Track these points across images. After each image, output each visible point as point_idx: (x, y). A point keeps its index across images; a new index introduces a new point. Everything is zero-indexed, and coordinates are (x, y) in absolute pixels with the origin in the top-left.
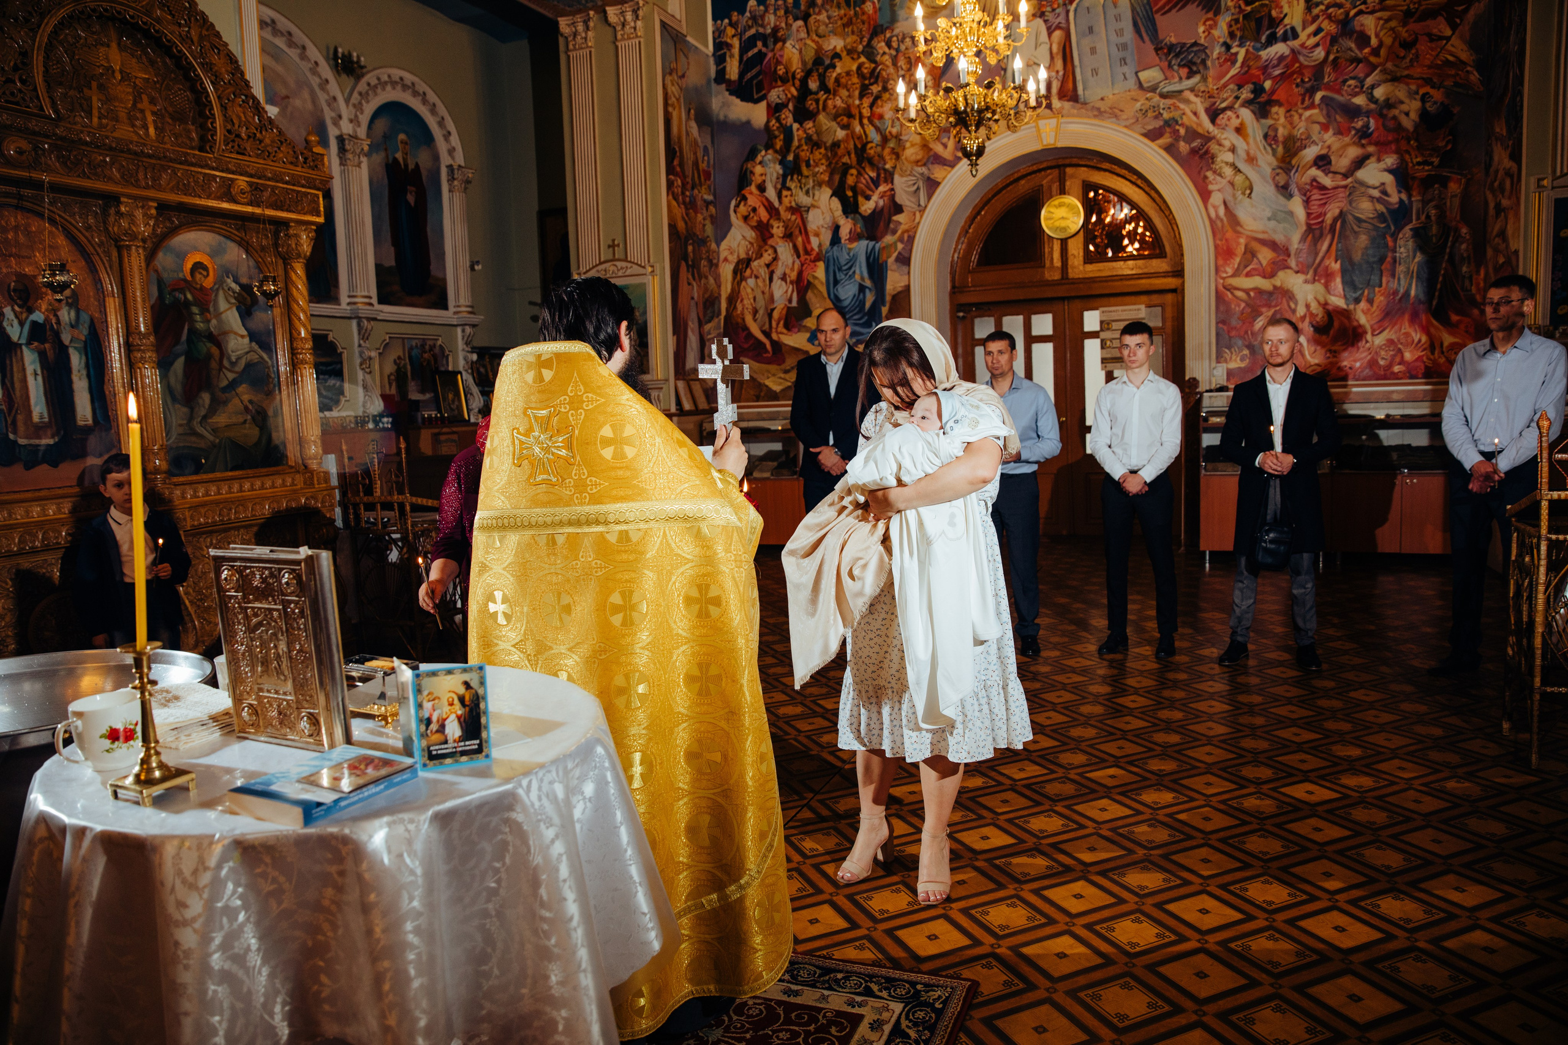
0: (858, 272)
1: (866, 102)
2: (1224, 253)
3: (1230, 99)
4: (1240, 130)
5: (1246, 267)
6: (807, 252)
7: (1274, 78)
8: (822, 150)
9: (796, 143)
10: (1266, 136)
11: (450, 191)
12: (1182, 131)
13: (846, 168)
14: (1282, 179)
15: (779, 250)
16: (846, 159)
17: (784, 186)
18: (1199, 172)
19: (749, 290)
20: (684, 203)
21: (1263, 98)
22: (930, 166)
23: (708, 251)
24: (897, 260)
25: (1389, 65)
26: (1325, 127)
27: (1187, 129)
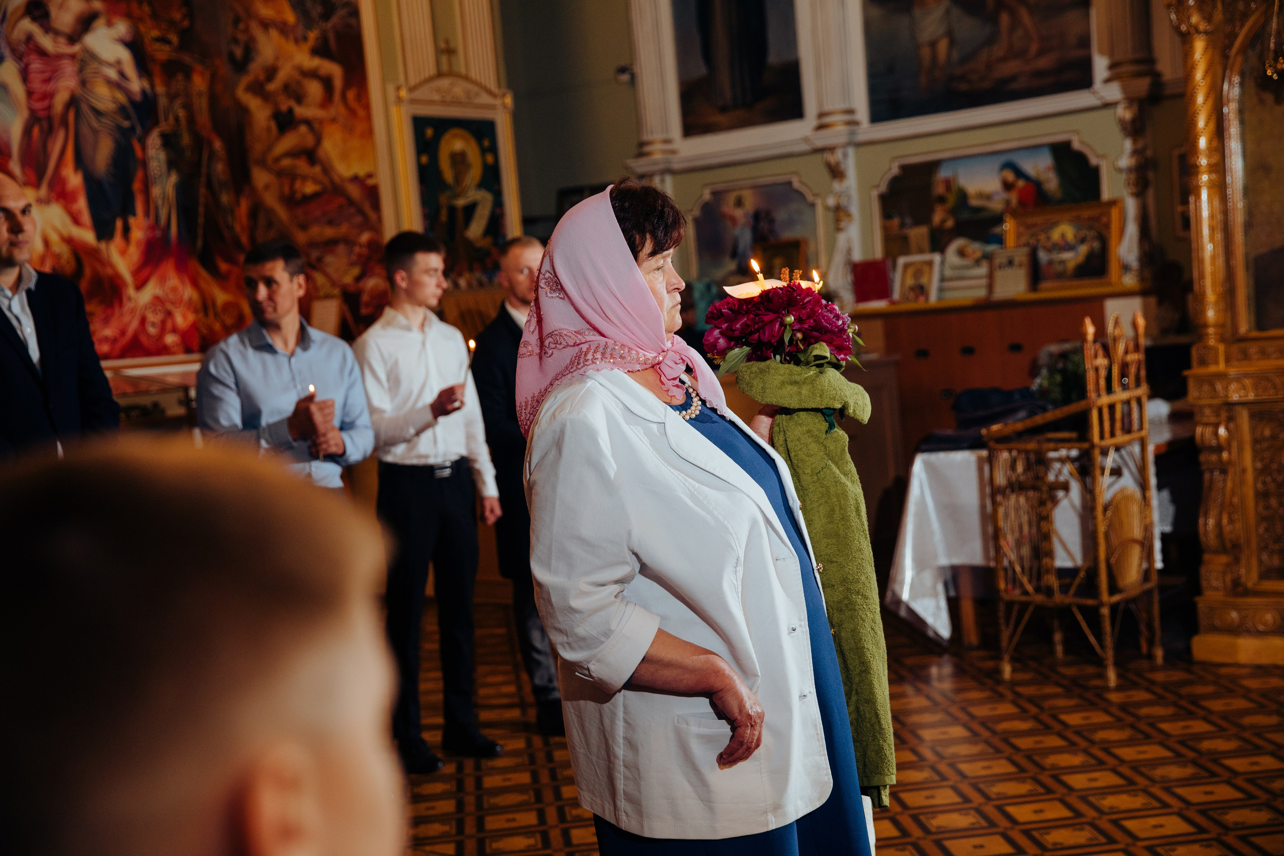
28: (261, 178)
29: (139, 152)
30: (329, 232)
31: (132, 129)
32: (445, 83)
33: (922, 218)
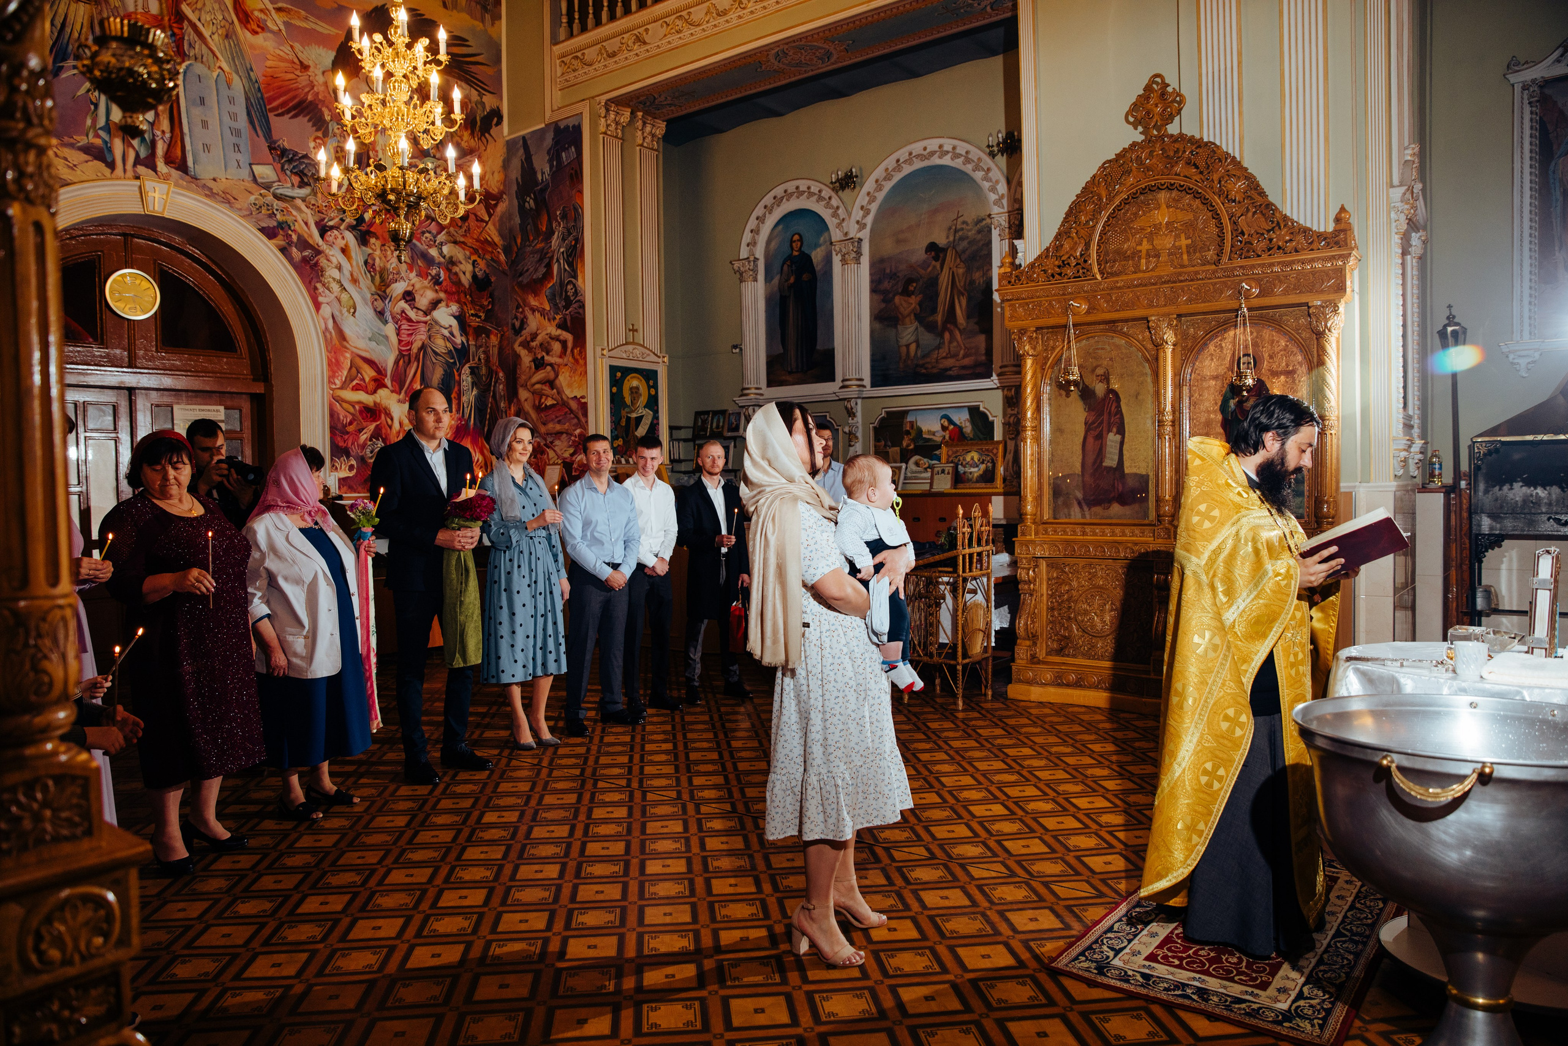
2: (334, 365)
3: (337, 220)
4: (344, 251)
5: (352, 381)
10: (366, 263)
12: (294, 237)
14: (379, 305)
18: (310, 282)
21: (364, 228)
25: (452, 229)
26: (411, 268)
27: (299, 237)
28: (523, 394)
29: (457, 378)
30: (558, 427)
31: (455, 363)
32: (630, 347)
33: (897, 442)
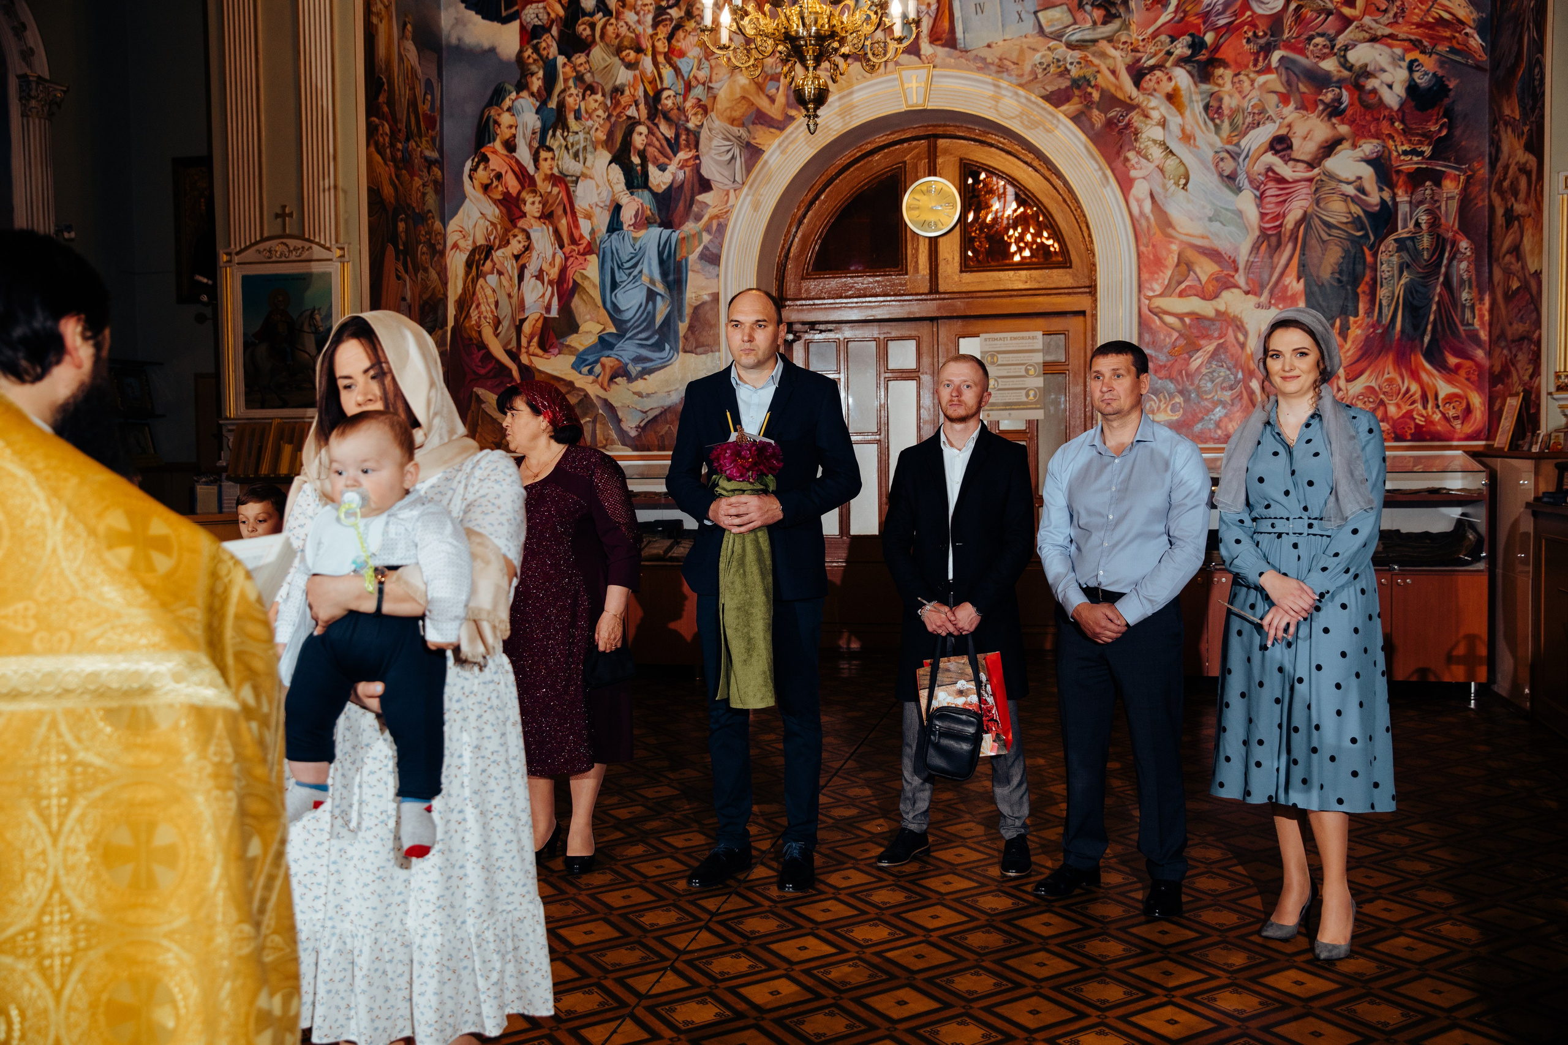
0: (645, 271)
1: (663, 32)
2: (1149, 263)
3: (1162, 54)
4: (1172, 98)
5: (1180, 283)
6: (574, 241)
7: (1217, 30)
8: (599, 97)
9: (560, 86)
10: (1207, 108)
11: (24, 115)
12: (1096, 95)
13: (633, 123)
14: (1228, 165)
15: (533, 236)
16: (632, 112)
17: (543, 145)
18: (1118, 153)
19: (489, 292)
20: (394, 159)
21: (1203, 56)
22: (751, 127)
23: (429, 233)
24: (703, 257)
25: (1367, 20)
26: (1285, 99)
27: (1103, 92)
31: (1366, 237)
